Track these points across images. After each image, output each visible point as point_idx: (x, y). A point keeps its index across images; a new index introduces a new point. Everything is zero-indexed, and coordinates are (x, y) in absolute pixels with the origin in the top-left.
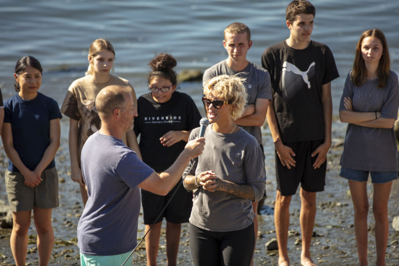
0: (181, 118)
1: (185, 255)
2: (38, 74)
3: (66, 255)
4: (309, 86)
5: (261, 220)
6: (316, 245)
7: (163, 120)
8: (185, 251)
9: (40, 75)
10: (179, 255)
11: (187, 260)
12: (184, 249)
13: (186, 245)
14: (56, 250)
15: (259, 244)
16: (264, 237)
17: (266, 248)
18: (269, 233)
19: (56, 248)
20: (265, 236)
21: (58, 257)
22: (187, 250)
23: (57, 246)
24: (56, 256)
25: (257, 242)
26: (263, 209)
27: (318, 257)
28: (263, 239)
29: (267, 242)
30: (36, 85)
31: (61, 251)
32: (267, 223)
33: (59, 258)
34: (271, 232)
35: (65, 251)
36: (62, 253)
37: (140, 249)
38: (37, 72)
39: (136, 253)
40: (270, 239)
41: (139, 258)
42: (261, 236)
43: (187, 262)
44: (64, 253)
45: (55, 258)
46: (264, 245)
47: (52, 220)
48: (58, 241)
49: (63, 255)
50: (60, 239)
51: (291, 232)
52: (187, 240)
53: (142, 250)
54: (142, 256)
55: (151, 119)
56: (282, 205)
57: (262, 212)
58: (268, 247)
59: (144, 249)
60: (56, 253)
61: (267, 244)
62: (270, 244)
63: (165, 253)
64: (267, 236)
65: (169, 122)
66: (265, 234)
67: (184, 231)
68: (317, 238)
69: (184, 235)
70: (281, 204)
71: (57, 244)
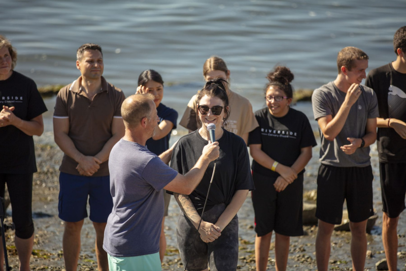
0: (297, 134)
2: (160, 87)
3: (179, 263)
5: (371, 240)
7: (279, 134)
8: (295, 266)
9: (162, 87)
12: (294, 264)
13: (296, 259)
14: (170, 258)
15: (369, 264)
16: (374, 257)
17: (376, 268)
18: (380, 253)
19: (171, 255)
20: (375, 255)
21: (172, 264)
22: (298, 265)
23: (171, 254)
24: (170, 263)
25: (367, 261)
26: (374, 229)
28: (373, 258)
29: (377, 262)
31: (175, 259)
32: (378, 243)
33: (172, 266)
34: (382, 252)
35: (178, 259)
36: (176, 261)
37: (251, 261)
38: (158, 85)
39: (247, 265)
40: (380, 259)
42: (371, 256)
44: (178, 261)
45: (169, 265)
46: (375, 264)
47: (167, 228)
48: (172, 249)
49: (176, 263)
50: (174, 247)
51: (401, 254)
52: (298, 255)
53: (253, 262)
54: (253, 268)
55: (268, 131)
56: (388, 226)
57: (372, 232)
58: (378, 267)
59: (254, 261)
60: (170, 261)
61: (377, 264)
62: (380, 264)
64: (377, 255)
65: (285, 136)
66: (375, 254)
67: (295, 246)
69: (295, 250)
71: (171, 251)
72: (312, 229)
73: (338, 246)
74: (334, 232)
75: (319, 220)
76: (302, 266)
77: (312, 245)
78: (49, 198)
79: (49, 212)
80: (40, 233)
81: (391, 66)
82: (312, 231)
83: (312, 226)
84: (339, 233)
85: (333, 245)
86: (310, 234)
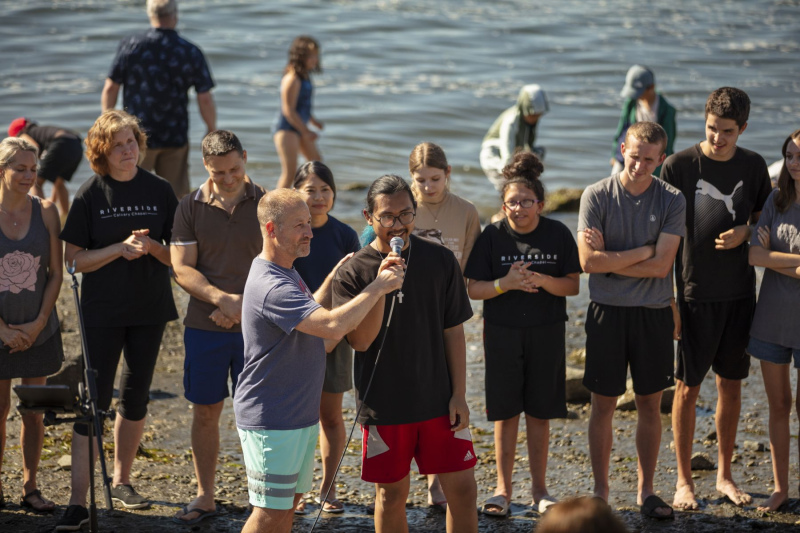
0: (557, 257)
1: (558, 473)
4: (734, 217)
6: (764, 465)
7: (530, 260)
8: (558, 467)
10: (549, 473)
11: (562, 481)
27: (766, 483)
30: (324, 203)
37: (489, 461)
39: (483, 468)
41: (488, 475)
43: (562, 484)
54: (492, 471)
55: (512, 260)
59: (494, 461)
63: (528, 469)
65: (540, 262)
67: (558, 436)
68: (765, 453)
70: (683, 397)
72: (585, 408)
73: (625, 434)
74: (618, 413)
75: (592, 394)
76: (569, 467)
77: (584, 434)
78: (169, 368)
79: (171, 391)
80: (157, 422)
81: (699, 149)
82: (584, 412)
83: (584, 405)
84: (626, 413)
85: (615, 432)
86: (581, 417)
